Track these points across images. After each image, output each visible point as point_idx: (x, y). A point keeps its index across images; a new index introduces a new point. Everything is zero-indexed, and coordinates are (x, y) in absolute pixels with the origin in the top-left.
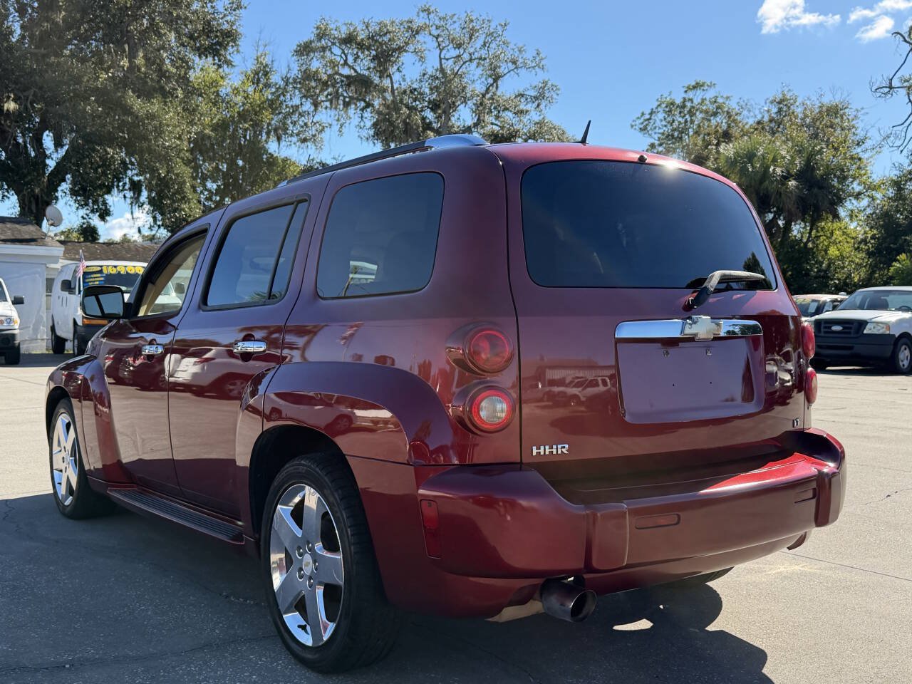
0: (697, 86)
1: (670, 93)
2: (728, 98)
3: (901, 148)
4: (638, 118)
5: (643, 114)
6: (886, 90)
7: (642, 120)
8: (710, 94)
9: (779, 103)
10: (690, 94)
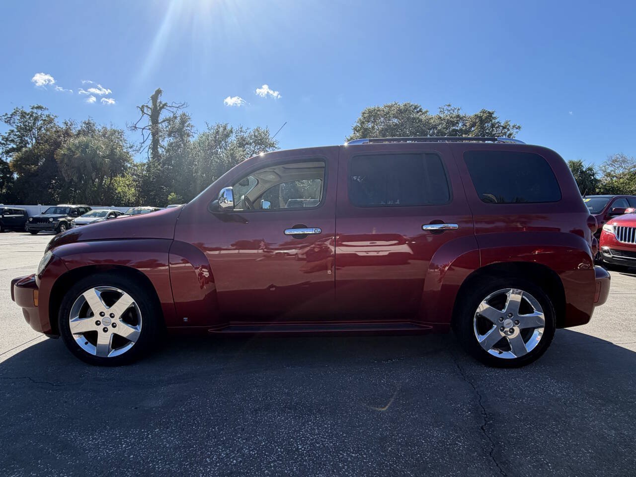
0: (39, 108)
1: (23, 107)
2: (56, 116)
3: (140, 151)
4: (4, 116)
5: (6, 114)
6: (134, 128)
7: (6, 117)
8: (46, 113)
9: (87, 124)
10: (35, 111)
